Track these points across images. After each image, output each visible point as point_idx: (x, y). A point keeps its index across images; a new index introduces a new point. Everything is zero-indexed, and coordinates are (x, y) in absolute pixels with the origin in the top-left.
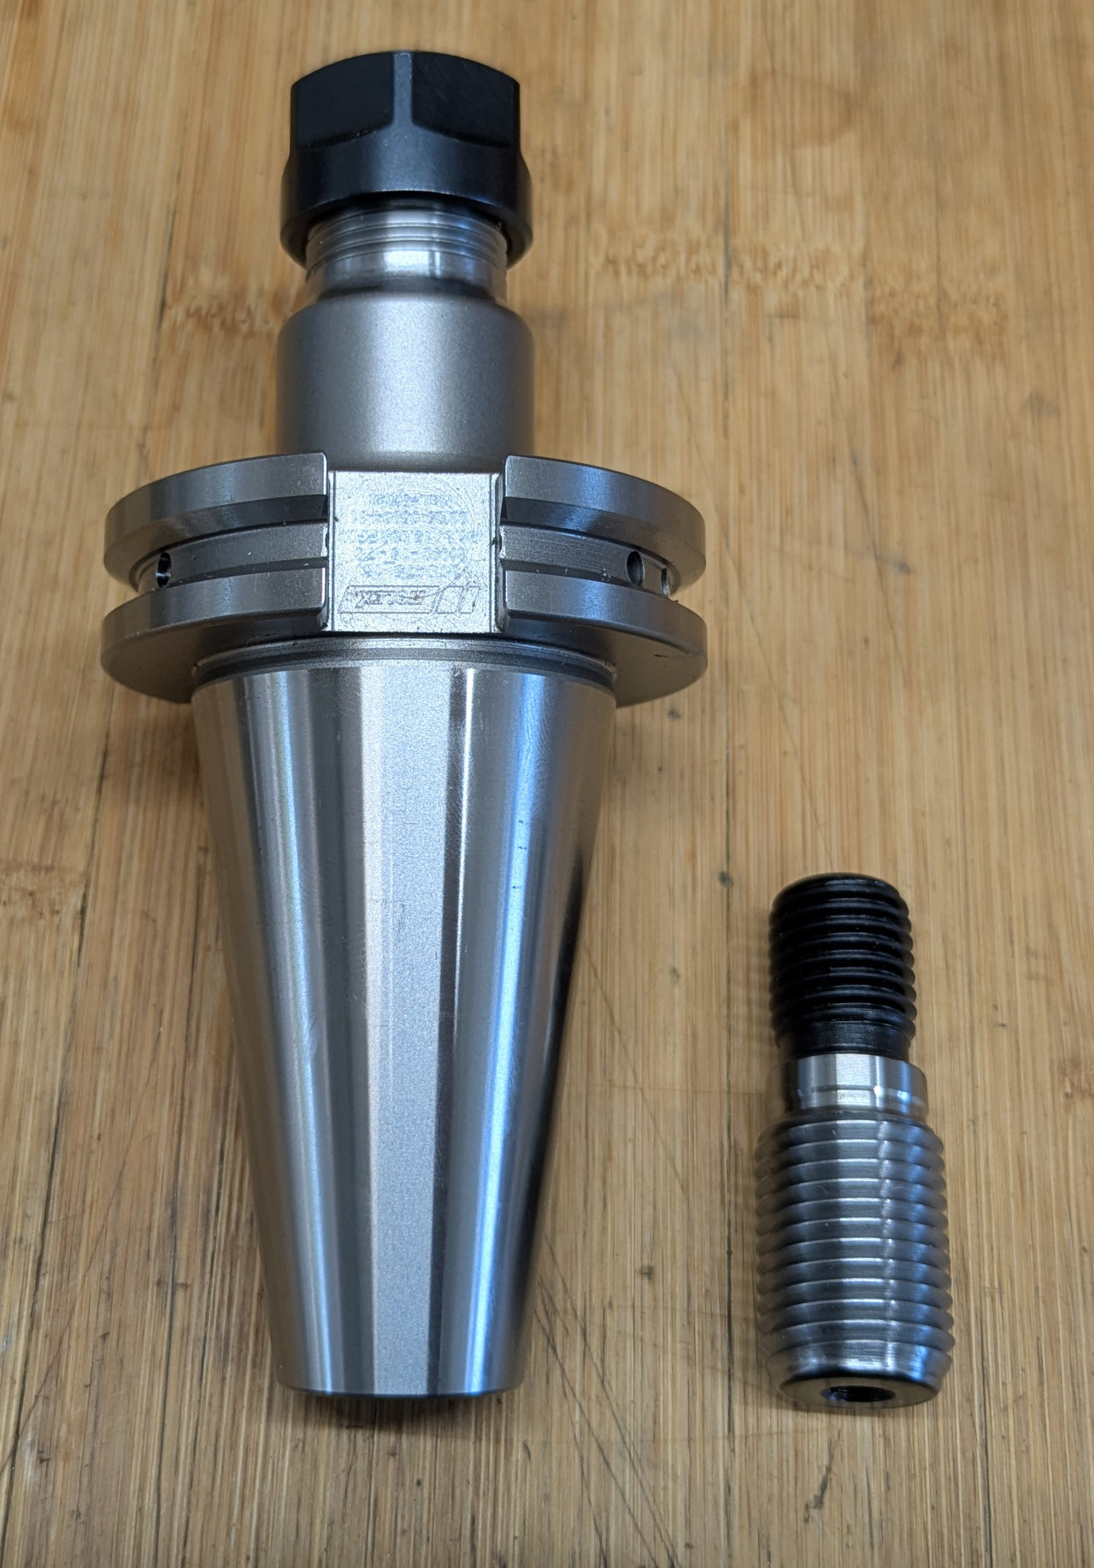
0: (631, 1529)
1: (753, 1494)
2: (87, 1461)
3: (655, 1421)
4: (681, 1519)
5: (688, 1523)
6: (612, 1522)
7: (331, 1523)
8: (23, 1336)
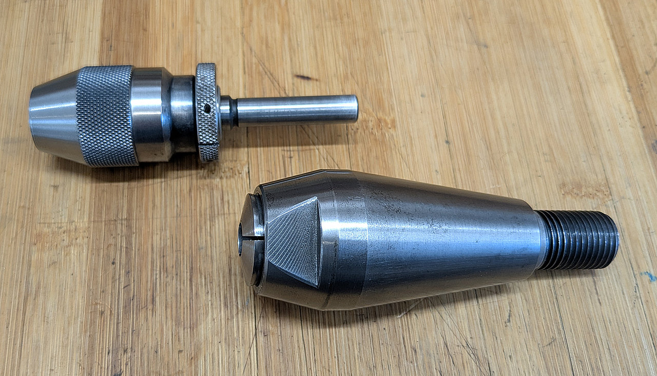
2: (279, 334)
7: (359, 344)
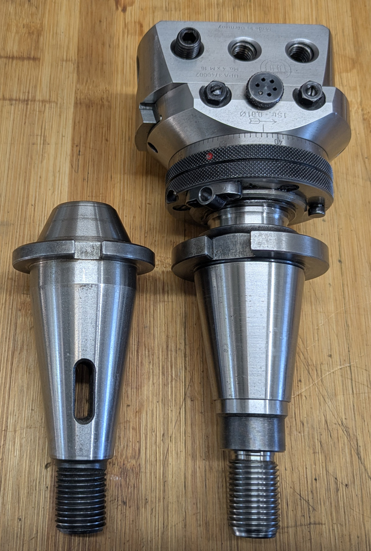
0: (332, 415)
1: (360, 406)
3: (335, 390)
4: (343, 413)
5: (345, 414)
6: (327, 413)
8: (183, 371)
